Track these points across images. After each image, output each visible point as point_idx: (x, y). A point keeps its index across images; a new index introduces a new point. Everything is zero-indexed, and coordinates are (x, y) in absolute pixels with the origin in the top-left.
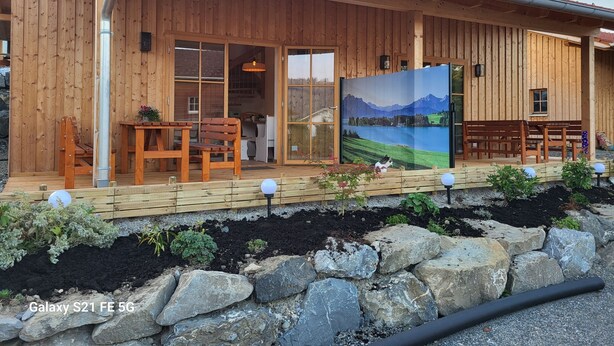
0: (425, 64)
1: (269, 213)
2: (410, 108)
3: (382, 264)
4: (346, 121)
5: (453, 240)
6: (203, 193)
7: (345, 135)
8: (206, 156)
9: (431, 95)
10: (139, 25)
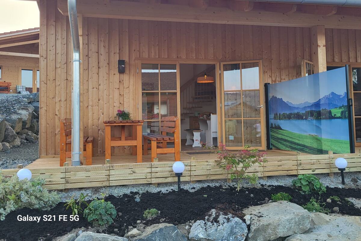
0: (329, 68)
1: (179, 187)
2: (317, 104)
3: (250, 235)
4: (272, 116)
5: (327, 217)
6: (129, 171)
7: (272, 127)
8: (154, 144)
9: (333, 93)
10: (118, 55)
